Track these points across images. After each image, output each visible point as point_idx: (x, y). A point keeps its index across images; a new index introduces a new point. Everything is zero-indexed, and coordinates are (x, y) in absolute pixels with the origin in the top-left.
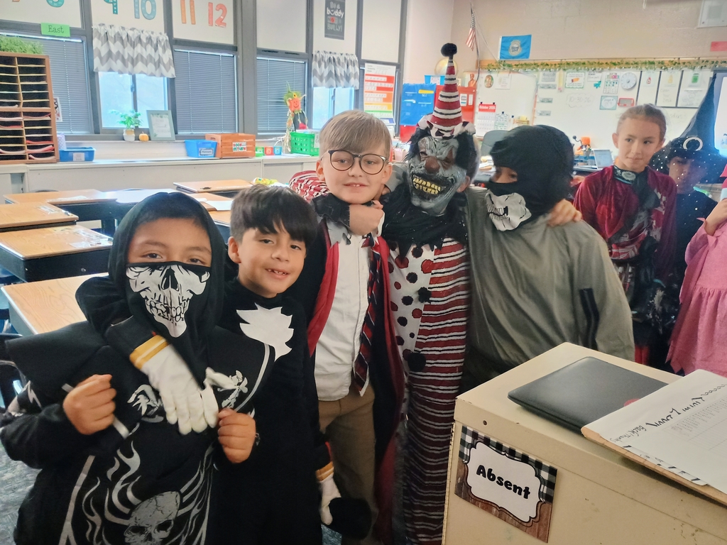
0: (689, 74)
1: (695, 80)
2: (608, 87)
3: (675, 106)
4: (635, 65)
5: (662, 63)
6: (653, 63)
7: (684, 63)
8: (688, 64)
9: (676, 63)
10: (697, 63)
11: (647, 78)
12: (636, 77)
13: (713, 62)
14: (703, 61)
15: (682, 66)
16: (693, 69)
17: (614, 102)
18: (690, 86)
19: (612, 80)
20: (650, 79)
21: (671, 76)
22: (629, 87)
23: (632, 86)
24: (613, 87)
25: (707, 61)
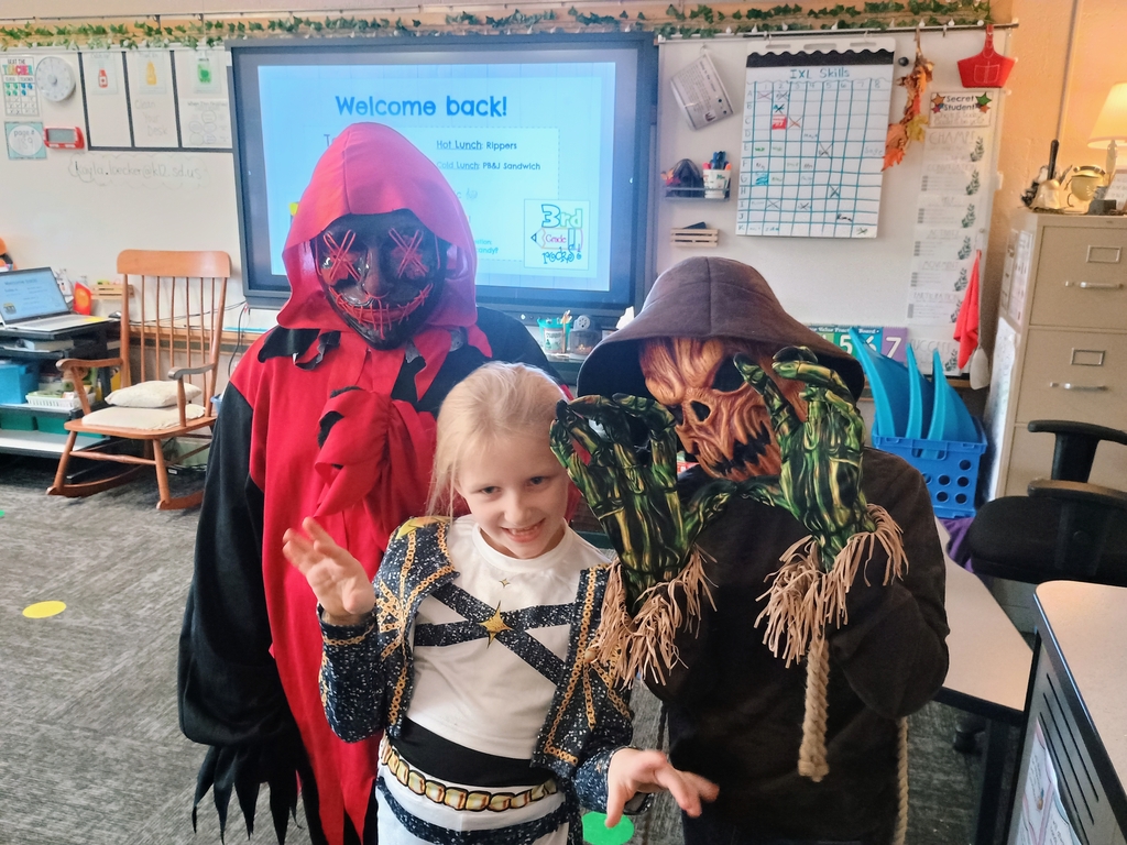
0: (188, 59)
1: (205, 76)
2: (13, 97)
3: (177, 146)
4: (62, 38)
5: (120, 30)
6: (101, 31)
7: (169, 31)
8: (179, 34)
9: (150, 29)
10: (199, 30)
11: (97, 72)
12: (68, 68)
13: (232, 27)
14: (209, 25)
15: (166, 38)
16: (193, 44)
17: (40, 138)
18: (198, 91)
19: (17, 79)
20: (103, 73)
21: (150, 66)
22: (61, 98)
23: (66, 92)
24: (25, 99)
25: (219, 25)
